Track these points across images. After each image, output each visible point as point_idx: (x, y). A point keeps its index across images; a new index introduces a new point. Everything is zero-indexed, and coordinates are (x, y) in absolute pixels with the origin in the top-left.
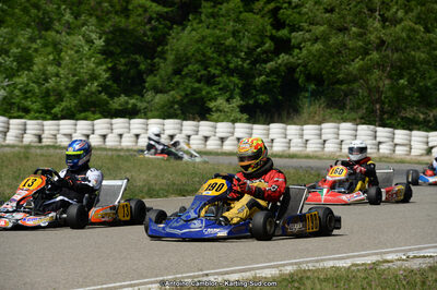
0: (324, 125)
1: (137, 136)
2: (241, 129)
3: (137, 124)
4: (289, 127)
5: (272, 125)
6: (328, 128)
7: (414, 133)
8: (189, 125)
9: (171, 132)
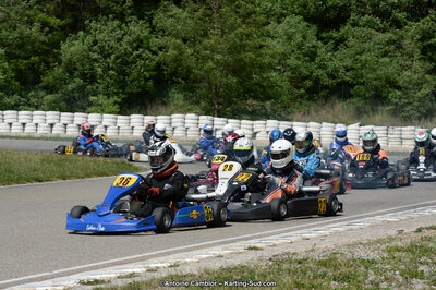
0: (173, 116)
1: (24, 124)
2: (108, 119)
3: (23, 115)
4: (146, 117)
5: (132, 116)
6: (177, 118)
7: (243, 121)
8: (66, 116)
9: (51, 122)
